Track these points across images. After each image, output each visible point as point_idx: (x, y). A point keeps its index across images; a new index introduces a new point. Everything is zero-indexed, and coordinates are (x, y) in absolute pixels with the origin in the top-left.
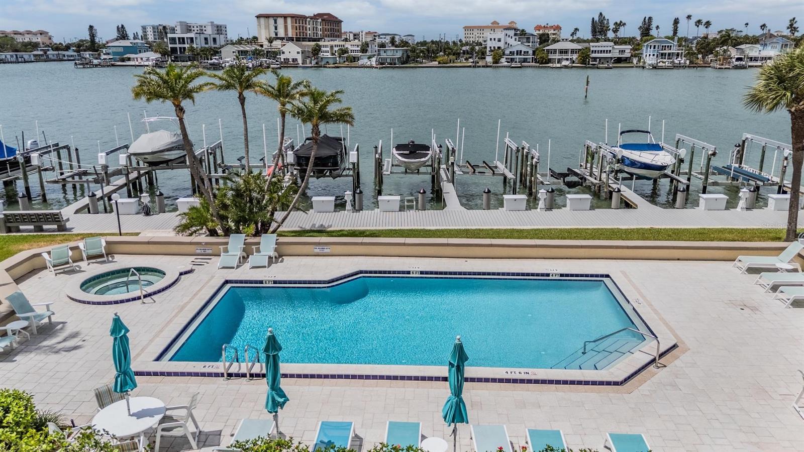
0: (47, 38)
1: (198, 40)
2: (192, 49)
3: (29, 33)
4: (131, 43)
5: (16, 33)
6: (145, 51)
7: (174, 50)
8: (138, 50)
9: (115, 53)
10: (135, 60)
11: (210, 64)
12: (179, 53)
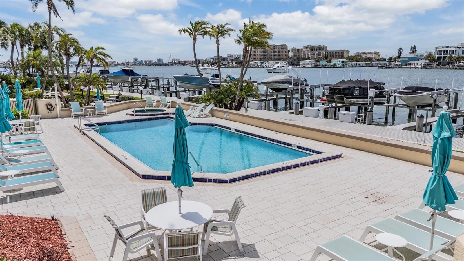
0: (378, 55)
1: (457, 52)
2: (451, 57)
3: (369, 53)
4: (414, 55)
5: (364, 53)
6: (422, 60)
7: (439, 58)
8: (417, 59)
9: (403, 61)
10: (414, 64)
11: (457, 66)
12: (442, 60)
